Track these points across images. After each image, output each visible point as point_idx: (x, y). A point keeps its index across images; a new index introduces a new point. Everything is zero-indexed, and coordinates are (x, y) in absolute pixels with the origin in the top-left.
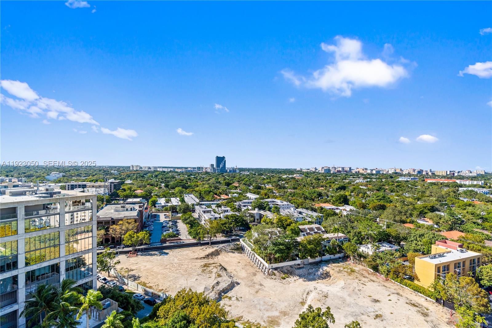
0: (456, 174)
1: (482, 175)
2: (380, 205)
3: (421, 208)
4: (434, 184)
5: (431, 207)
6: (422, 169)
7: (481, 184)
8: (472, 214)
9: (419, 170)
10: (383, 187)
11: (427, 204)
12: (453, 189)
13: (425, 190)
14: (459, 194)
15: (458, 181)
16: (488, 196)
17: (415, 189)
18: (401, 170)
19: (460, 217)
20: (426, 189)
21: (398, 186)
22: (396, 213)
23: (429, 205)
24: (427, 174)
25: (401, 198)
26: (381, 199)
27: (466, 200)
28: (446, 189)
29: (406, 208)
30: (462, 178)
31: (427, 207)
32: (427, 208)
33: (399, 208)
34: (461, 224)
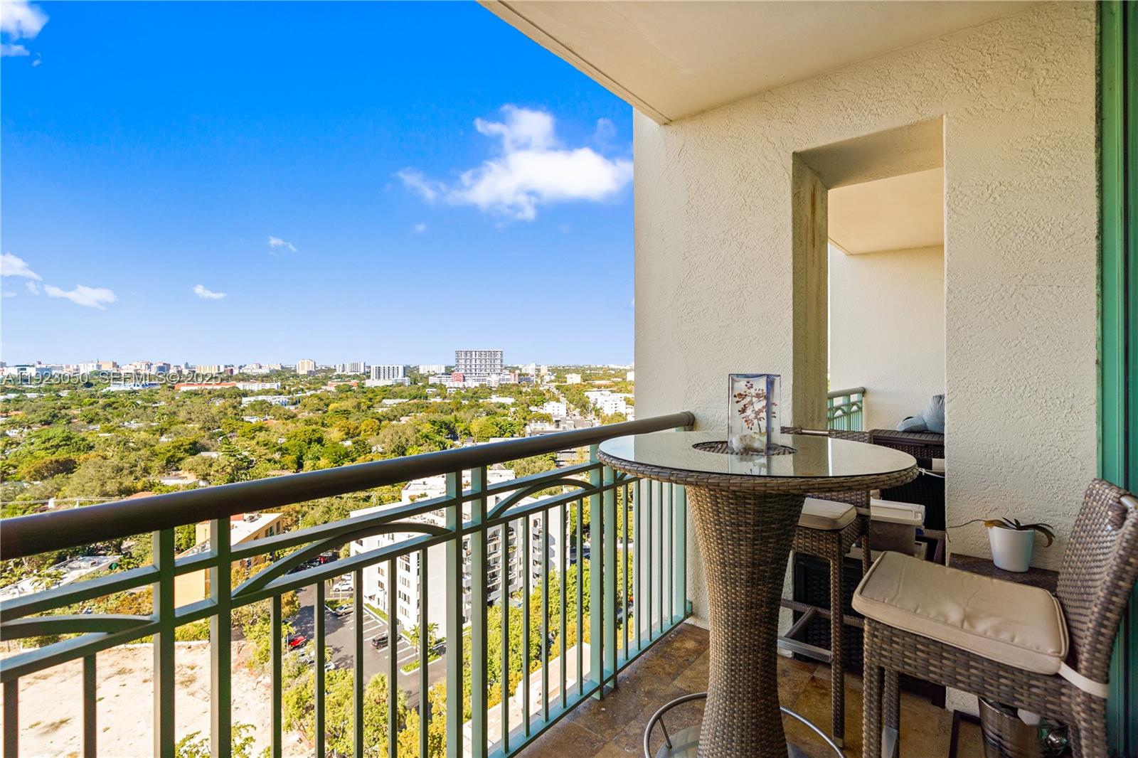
0: (236, 372)
1: (277, 371)
2: (57, 461)
3: (169, 451)
4: (196, 394)
5: (190, 444)
6: (167, 363)
7: (276, 388)
8: (265, 445)
9: (162, 365)
10: (63, 412)
11: (182, 439)
12: (231, 401)
13: (176, 410)
14: (243, 410)
15: (240, 385)
16: (287, 408)
17: (154, 408)
18: (115, 365)
19: (246, 454)
20: (178, 406)
21: (109, 405)
22: (107, 475)
23: (186, 440)
24: (180, 372)
25: (119, 434)
26: (58, 446)
27: (255, 420)
28: (219, 403)
29: (133, 456)
30: (246, 378)
31: (182, 445)
32: (182, 448)
33: (115, 461)
34: (248, 468)
